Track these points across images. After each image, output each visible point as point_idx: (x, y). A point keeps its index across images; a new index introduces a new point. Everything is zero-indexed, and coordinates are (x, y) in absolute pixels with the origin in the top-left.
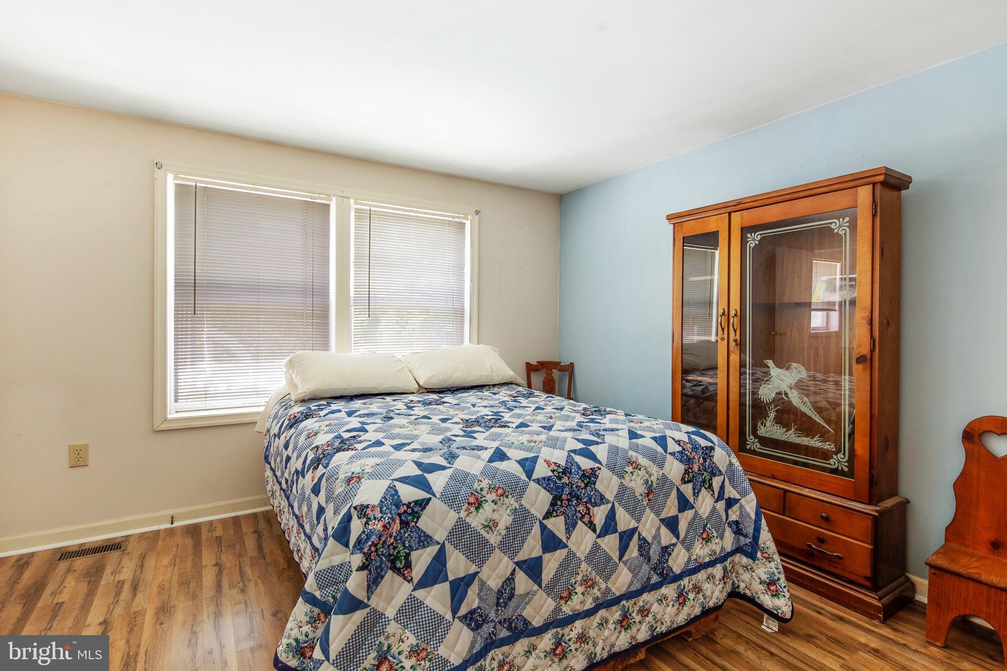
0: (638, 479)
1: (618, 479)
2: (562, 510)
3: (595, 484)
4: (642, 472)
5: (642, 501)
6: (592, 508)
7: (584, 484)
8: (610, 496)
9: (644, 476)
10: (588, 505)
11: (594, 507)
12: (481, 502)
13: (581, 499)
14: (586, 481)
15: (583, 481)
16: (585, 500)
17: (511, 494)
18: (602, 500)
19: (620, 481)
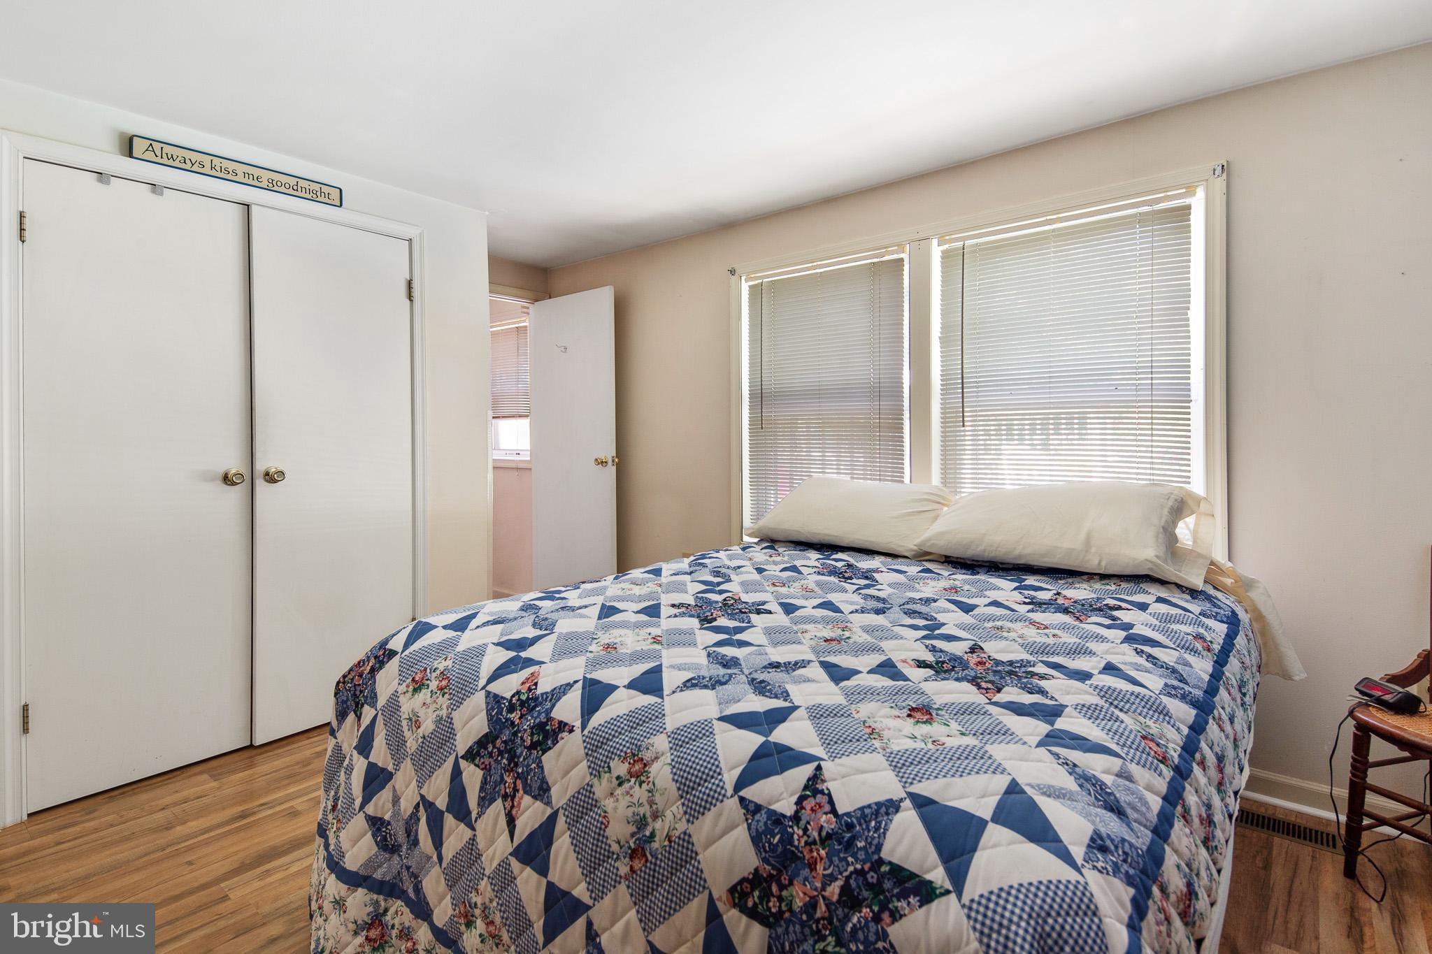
0: (624, 801)
1: (587, 771)
2: (487, 761)
3: (544, 752)
4: (640, 793)
5: (618, 858)
6: (521, 792)
7: (531, 740)
8: (560, 794)
9: (641, 805)
10: (519, 782)
11: (526, 792)
12: (423, 685)
13: (516, 765)
14: (536, 738)
15: (532, 735)
16: (520, 770)
17: (451, 694)
18: (542, 791)
19: (588, 779)
